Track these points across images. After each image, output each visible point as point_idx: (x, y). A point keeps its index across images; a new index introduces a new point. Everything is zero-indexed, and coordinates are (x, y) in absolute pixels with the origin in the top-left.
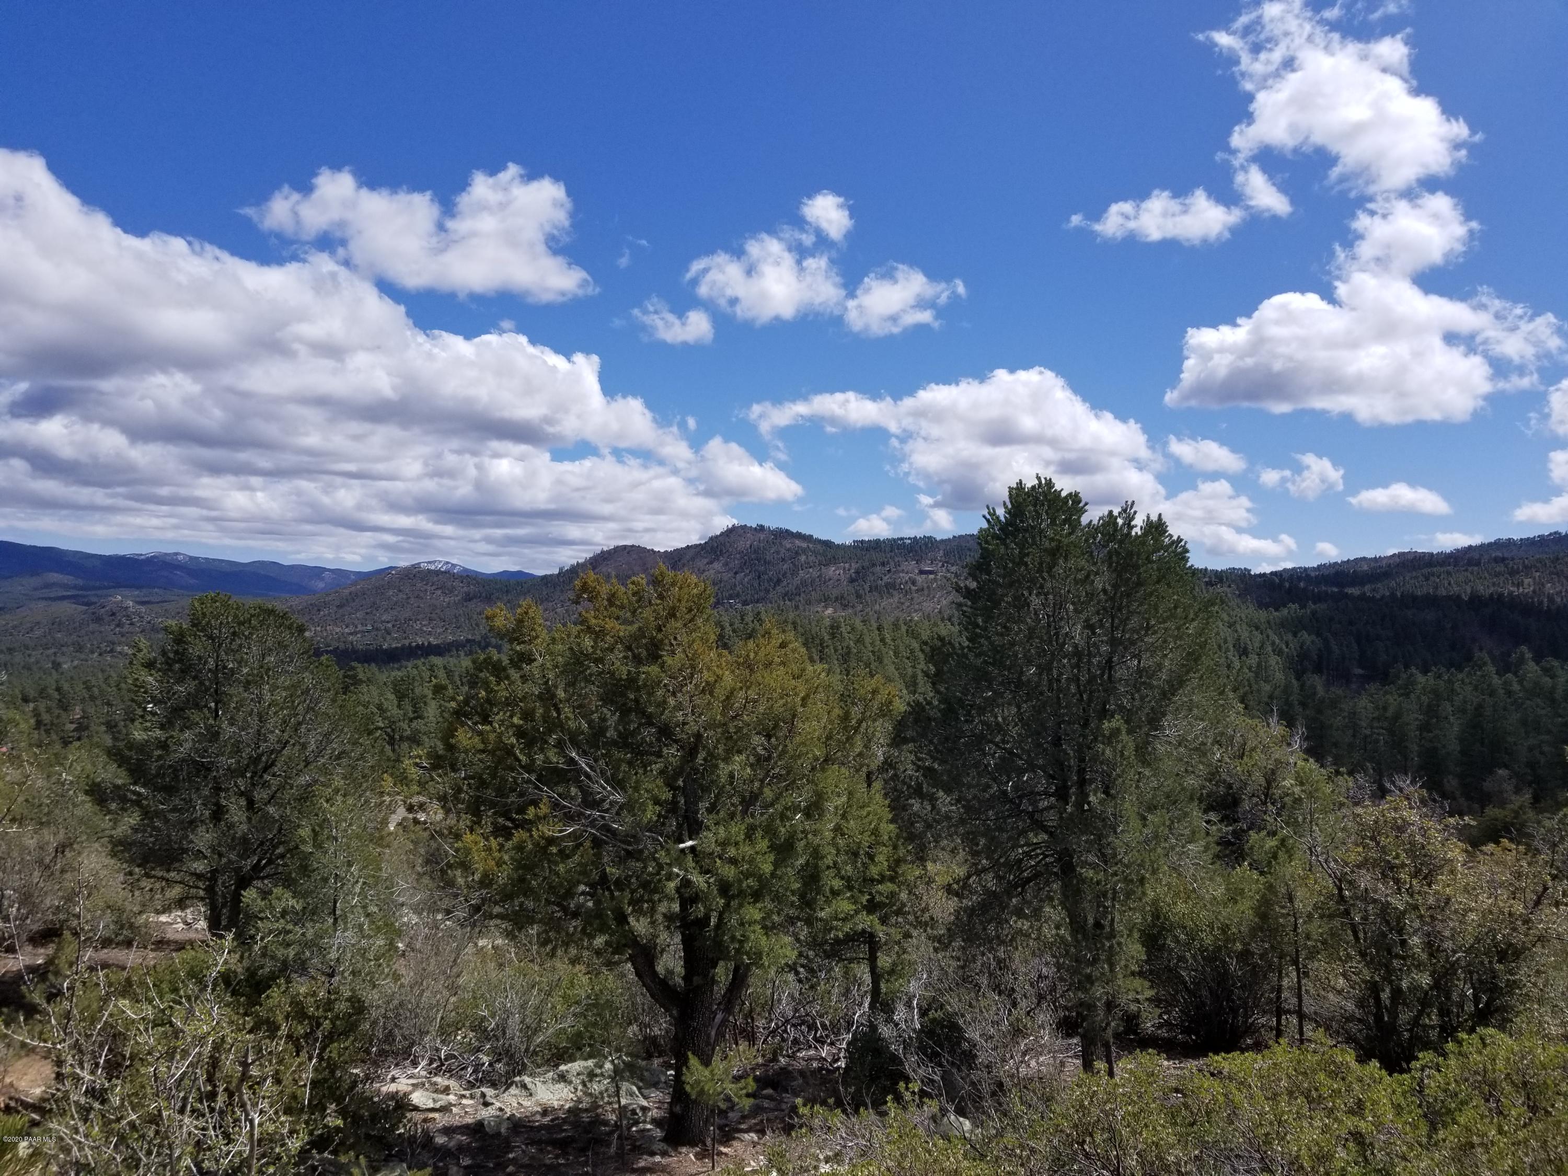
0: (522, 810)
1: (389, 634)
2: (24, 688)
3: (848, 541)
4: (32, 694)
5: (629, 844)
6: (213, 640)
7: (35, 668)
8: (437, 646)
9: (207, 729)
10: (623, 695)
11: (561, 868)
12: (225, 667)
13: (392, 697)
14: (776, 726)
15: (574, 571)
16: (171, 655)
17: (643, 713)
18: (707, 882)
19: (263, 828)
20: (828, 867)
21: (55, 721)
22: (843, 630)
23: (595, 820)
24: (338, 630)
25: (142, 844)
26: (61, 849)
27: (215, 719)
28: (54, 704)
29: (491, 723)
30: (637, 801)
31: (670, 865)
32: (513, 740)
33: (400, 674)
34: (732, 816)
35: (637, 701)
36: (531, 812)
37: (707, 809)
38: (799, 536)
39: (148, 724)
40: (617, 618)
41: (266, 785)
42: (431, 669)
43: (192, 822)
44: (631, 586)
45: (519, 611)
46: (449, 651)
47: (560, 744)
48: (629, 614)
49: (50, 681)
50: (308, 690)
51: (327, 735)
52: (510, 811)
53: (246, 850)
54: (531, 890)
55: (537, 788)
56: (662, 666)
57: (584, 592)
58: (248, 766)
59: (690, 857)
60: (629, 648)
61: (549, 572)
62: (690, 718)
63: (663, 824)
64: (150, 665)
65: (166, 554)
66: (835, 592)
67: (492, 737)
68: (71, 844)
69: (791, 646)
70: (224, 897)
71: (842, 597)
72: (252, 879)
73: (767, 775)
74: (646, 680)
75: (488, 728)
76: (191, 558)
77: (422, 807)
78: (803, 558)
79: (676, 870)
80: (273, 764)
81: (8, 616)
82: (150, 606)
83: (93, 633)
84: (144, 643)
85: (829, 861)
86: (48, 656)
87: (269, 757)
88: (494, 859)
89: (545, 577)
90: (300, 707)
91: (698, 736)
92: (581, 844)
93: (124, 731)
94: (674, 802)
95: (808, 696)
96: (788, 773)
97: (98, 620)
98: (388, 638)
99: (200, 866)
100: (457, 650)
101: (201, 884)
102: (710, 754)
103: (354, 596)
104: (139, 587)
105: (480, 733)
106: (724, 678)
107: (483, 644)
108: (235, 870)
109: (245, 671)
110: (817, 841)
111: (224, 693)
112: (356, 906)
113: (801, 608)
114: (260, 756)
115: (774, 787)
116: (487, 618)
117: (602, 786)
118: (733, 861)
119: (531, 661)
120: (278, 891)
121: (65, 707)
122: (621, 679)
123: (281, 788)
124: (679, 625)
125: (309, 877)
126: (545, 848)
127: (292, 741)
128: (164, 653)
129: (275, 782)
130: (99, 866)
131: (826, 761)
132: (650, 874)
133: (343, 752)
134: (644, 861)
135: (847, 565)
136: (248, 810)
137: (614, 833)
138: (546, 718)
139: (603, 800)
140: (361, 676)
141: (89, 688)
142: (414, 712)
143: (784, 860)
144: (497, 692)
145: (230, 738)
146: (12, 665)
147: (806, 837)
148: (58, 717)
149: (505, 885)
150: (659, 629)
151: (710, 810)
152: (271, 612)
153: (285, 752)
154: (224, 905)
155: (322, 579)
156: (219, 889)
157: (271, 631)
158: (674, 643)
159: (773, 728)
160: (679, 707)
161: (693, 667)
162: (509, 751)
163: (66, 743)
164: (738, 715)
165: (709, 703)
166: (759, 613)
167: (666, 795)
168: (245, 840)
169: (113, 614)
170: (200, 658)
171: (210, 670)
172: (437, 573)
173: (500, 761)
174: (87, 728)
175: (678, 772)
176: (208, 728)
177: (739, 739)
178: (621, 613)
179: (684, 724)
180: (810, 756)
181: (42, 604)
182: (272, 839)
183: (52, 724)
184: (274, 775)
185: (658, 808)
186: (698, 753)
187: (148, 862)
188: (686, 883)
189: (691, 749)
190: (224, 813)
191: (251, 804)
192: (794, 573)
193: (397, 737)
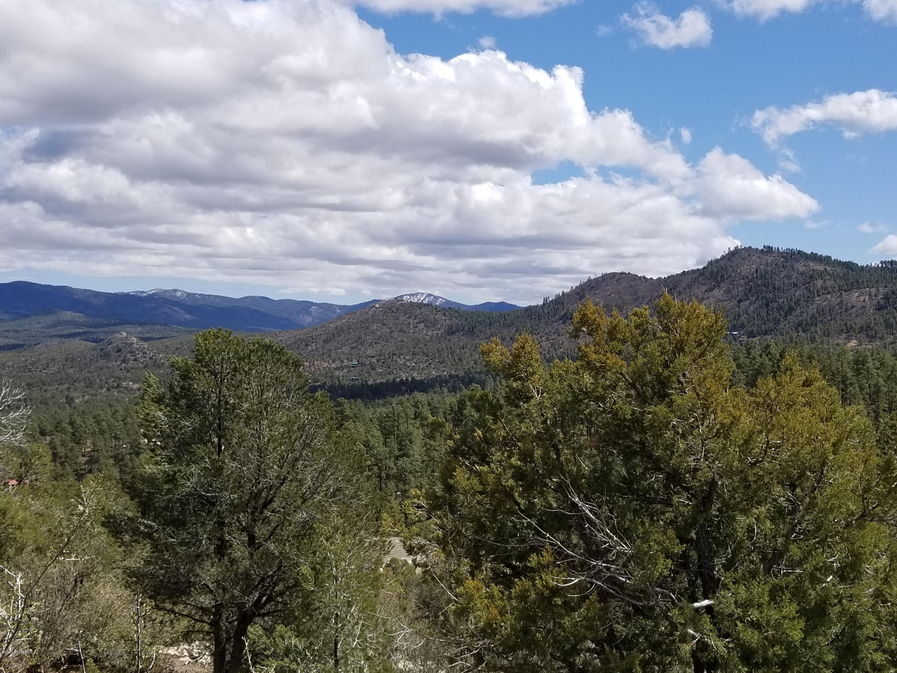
0: (523, 557)
1: (373, 369)
2: (42, 422)
3: (875, 263)
4: (49, 428)
5: (639, 599)
6: (216, 376)
7: (50, 403)
8: (421, 382)
9: (212, 464)
10: (628, 436)
11: (567, 622)
12: (227, 403)
13: (378, 434)
14: (802, 475)
15: (560, 300)
16: (178, 390)
17: (650, 457)
18: (726, 647)
19: (264, 564)
20: (868, 638)
21: (69, 454)
22: (870, 365)
23: (600, 571)
24: (325, 365)
25: (153, 576)
26: (81, 578)
27: (219, 454)
28: (67, 438)
29: (488, 464)
30: (646, 553)
31: (684, 625)
32: (511, 482)
33: (385, 410)
34: (754, 574)
35: (642, 443)
36: (533, 560)
37: (723, 565)
38: (814, 257)
39: (159, 458)
40: (620, 353)
41: (266, 521)
42: (416, 406)
43: (198, 556)
44: (634, 318)
45: (515, 345)
46: (432, 387)
47: (560, 488)
48: (631, 349)
49: (64, 415)
50: (304, 425)
51: (322, 472)
52: (509, 557)
53: (248, 586)
54: (536, 643)
55: (539, 534)
56: (670, 404)
57: (583, 325)
58: (249, 501)
59: (707, 618)
60: (633, 386)
61: (533, 303)
62: (703, 464)
63: (674, 579)
64: (159, 400)
65: (166, 291)
66: (859, 322)
67: (491, 478)
68: (88, 575)
69: (817, 384)
70: (227, 632)
71: (868, 327)
72: (254, 615)
73: (793, 531)
74: (653, 420)
75: (485, 468)
76: (188, 294)
77: (421, 549)
78: (819, 282)
79: (691, 631)
80: (272, 501)
81: (26, 353)
82: (153, 342)
83: (101, 369)
84: (153, 379)
85: (868, 631)
86: (62, 391)
87: (269, 493)
88: (497, 608)
89: (529, 309)
90: (297, 443)
91: (713, 484)
92: (587, 597)
93: (130, 464)
94: (685, 555)
95: (839, 441)
96: (818, 529)
97: (106, 356)
98: (373, 373)
99: (206, 601)
100: (441, 386)
101: (206, 618)
102: (725, 504)
103: (339, 331)
104: (141, 324)
105: (478, 474)
106: (742, 419)
107: (467, 380)
108: (237, 605)
109: (246, 406)
110: (854, 607)
111: (227, 428)
112: (355, 649)
113: (818, 340)
114: (260, 491)
115: (802, 544)
116: (483, 353)
117: (608, 535)
118: (756, 625)
119: (528, 399)
120: (280, 628)
121: (77, 440)
122: (625, 419)
123: (281, 524)
124: (688, 360)
125: (311, 616)
126: (549, 599)
127: (290, 477)
128: (171, 388)
129: (274, 519)
130: (114, 597)
131: (862, 516)
132: (661, 634)
133: (339, 490)
134: (655, 619)
135: (873, 291)
136: (249, 545)
137: (621, 586)
138: (545, 458)
139: (608, 550)
140: (348, 412)
141: (98, 423)
142: (400, 450)
143: (816, 627)
144: (494, 430)
145: (232, 473)
146: (31, 400)
147: (840, 602)
148: (72, 450)
149: (509, 636)
150: (666, 366)
151: (728, 566)
152: (268, 347)
153: (283, 488)
154: (228, 640)
155: (310, 314)
156: (223, 624)
157: (269, 367)
158: (682, 379)
159: (799, 478)
160: (689, 451)
161: (705, 407)
162: (508, 494)
163: (80, 477)
164: (757, 462)
165: (724, 448)
166: (768, 346)
167: (678, 549)
168: (247, 575)
169: (119, 351)
170: (204, 393)
171: (213, 405)
172: (420, 305)
173: (500, 504)
174: (97, 461)
175: (690, 524)
176: (213, 462)
177: (759, 489)
178: (623, 348)
179: (696, 470)
180: (843, 510)
181: (56, 341)
182: (272, 576)
183: (67, 457)
184: (273, 512)
185: (669, 561)
186: (711, 502)
187: (159, 594)
188: (703, 646)
189: (704, 498)
190: (226, 548)
191: (252, 539)
192: (809, 300)
193: (383, 475)
